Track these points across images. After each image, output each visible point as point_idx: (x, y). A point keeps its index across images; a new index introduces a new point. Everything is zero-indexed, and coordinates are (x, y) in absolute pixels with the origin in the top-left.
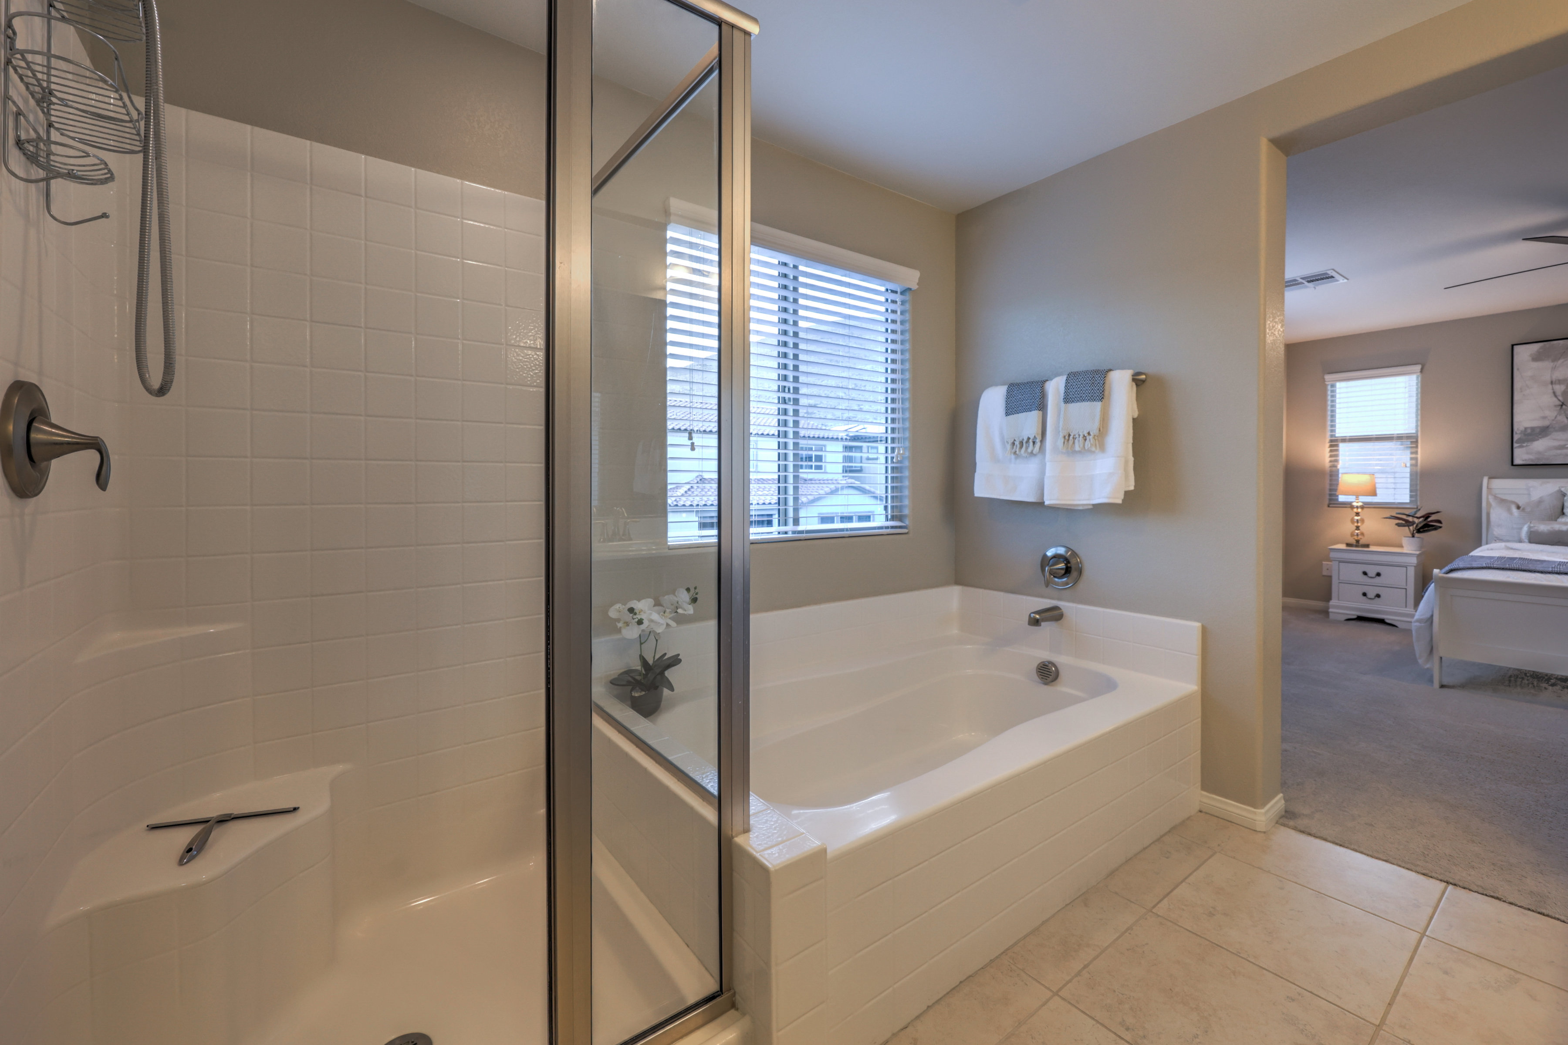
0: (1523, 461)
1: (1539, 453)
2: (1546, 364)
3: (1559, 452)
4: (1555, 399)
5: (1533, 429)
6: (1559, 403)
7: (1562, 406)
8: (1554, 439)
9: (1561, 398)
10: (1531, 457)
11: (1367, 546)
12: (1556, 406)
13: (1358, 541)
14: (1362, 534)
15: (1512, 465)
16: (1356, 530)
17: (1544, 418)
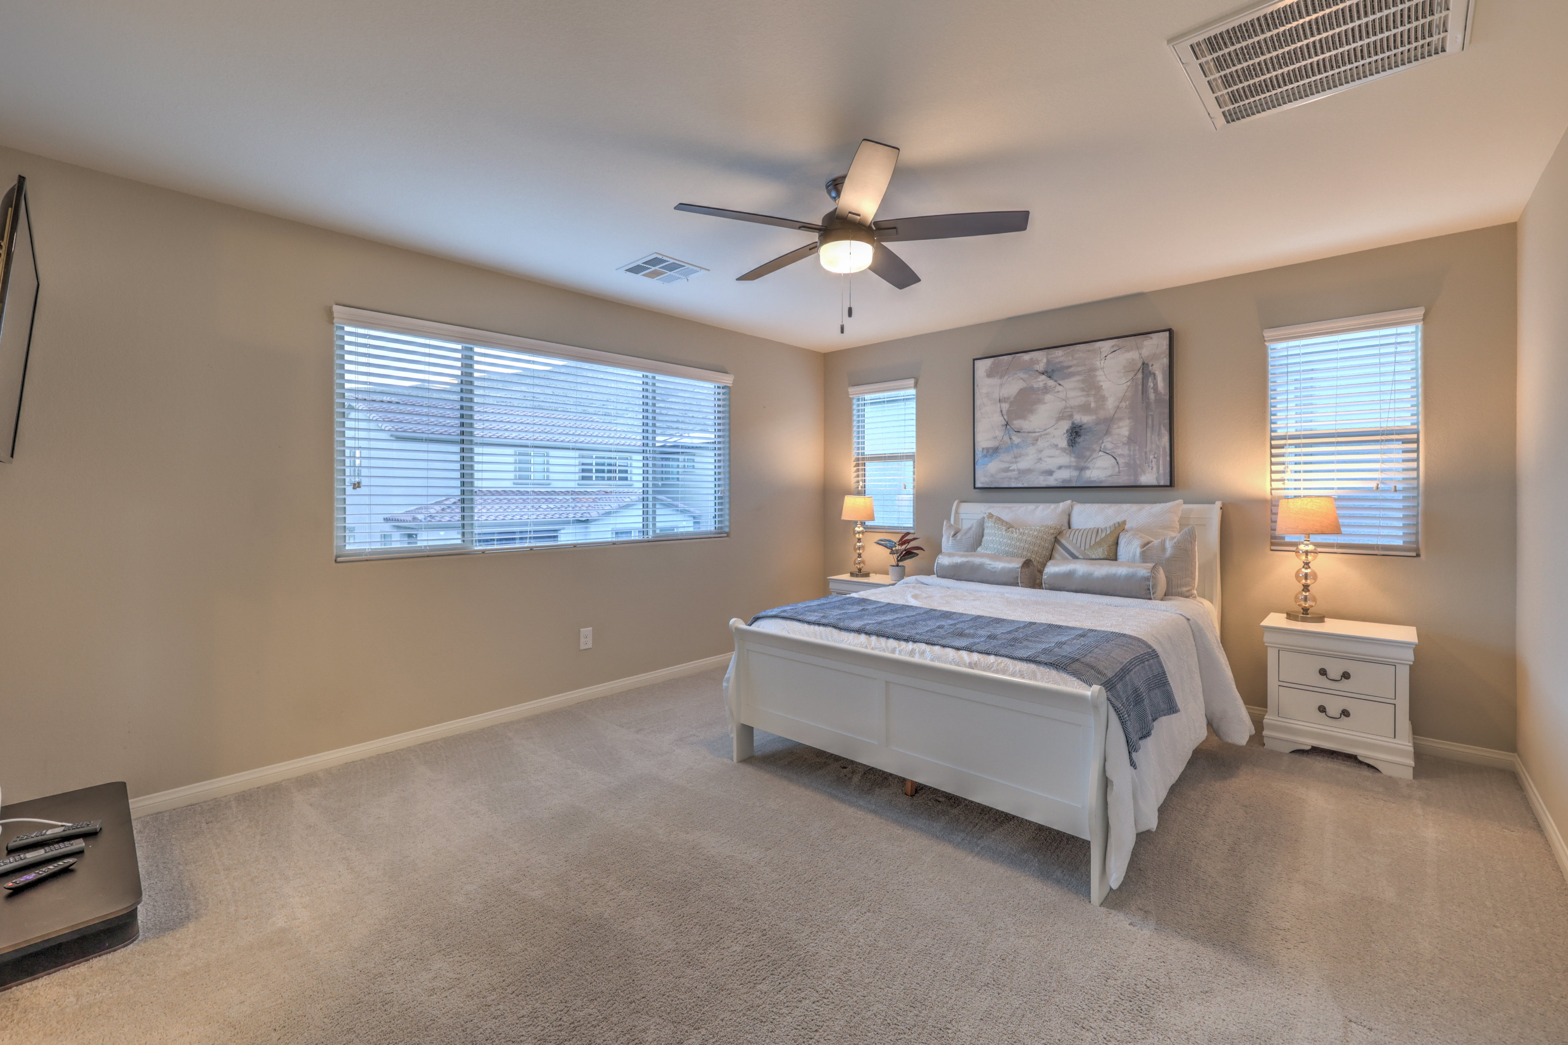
0: (982, 484)
1: (992, 476)
2: (995, 381)
3: (1005, 474)
4: (1002, 418)
5: (988, 449)
6: (1004, 423)
7: (1007, 425)
8: (1003, 461)
9: (1006, 417)
10: (987, 480)
11: (867, 575)
12: (1002, 425)
13: (860, 570)
14: (863, 562)
15: (975, 488)
16: (858, 557)
17: (995, 438)
